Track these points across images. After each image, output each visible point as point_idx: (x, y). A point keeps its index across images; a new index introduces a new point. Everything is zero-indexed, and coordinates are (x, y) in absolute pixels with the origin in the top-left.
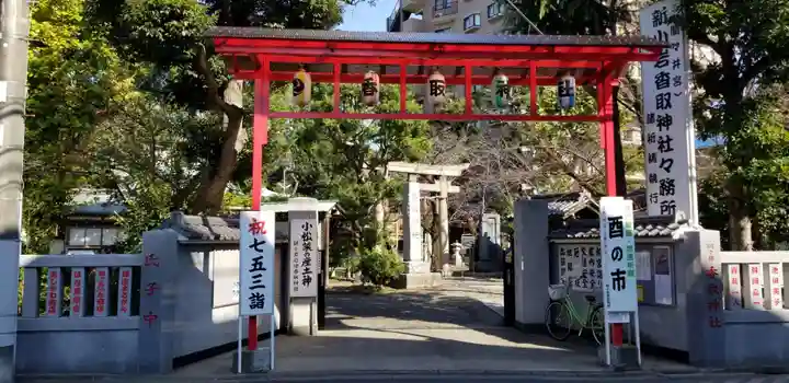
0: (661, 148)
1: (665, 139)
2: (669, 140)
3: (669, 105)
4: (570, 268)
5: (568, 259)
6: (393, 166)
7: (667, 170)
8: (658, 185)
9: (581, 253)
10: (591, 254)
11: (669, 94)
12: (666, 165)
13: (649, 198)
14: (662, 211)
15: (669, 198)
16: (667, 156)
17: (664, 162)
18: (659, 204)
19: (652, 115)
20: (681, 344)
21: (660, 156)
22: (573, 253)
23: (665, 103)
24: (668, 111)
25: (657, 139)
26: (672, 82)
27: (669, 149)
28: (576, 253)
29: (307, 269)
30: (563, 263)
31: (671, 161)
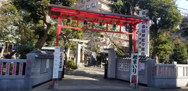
0: (142, 41)
1: (143, 39)
2: (144, 39)
3: (144, 32)
4: (121, 66)
5: (120, 64)
6: (74, 40)
7: (143, 46)
8: (141, 48)
9: (123, 62)
10: (126, 63)
11: (145, 30)
12: (143, 45)
13: (139, 51)
14: (142, 54)
15: (143, 52)
16: (143, 43)
17: (143, 44)
18: (141, 53)
19: (141, 34)
20: (146, 83)
21: (142, 43)
22: (121, 62)
23: (144, 31)
24: (144, 33)
25: (141, 39)
26: (145, 27)
27: (144, 41)
28: (122, 62)
29: (61, 64)
30: (119, 65)
31: (144, 44)
